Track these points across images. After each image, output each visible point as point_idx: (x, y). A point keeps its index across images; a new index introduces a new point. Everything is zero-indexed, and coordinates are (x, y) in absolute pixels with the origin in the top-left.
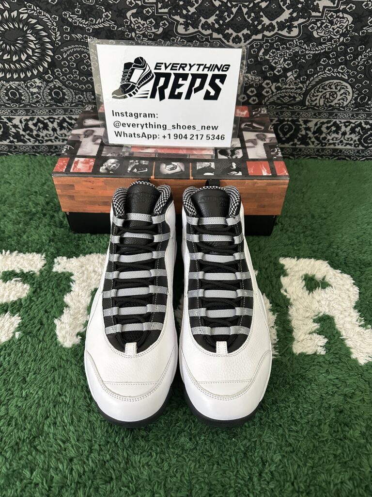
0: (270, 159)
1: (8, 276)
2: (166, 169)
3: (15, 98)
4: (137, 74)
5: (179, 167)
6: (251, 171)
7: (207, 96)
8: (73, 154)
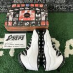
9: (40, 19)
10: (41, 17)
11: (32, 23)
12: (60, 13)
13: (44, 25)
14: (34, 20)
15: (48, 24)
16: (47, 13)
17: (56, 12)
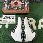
9: (24, 6)
10: (24, 4)
11: (19, 8)
12: (36, 3)
13: (26, 9)
14: (20, 6)
15: (29, 9)
16: (28, 2)
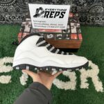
0: (77, 33)
1: (7, 64)
2: (48, 37)
3: (6, 11)
4: (40, 11)
5: (52, 36)
6: (72, 38)
7: (60, 17)
8: (23, 31)
9: (69, 32)
10: (70, 29)
13: (76, 38)
14: (60, 32)
15: (81, 38)
16: (79, 24)
17: (90, 26)
